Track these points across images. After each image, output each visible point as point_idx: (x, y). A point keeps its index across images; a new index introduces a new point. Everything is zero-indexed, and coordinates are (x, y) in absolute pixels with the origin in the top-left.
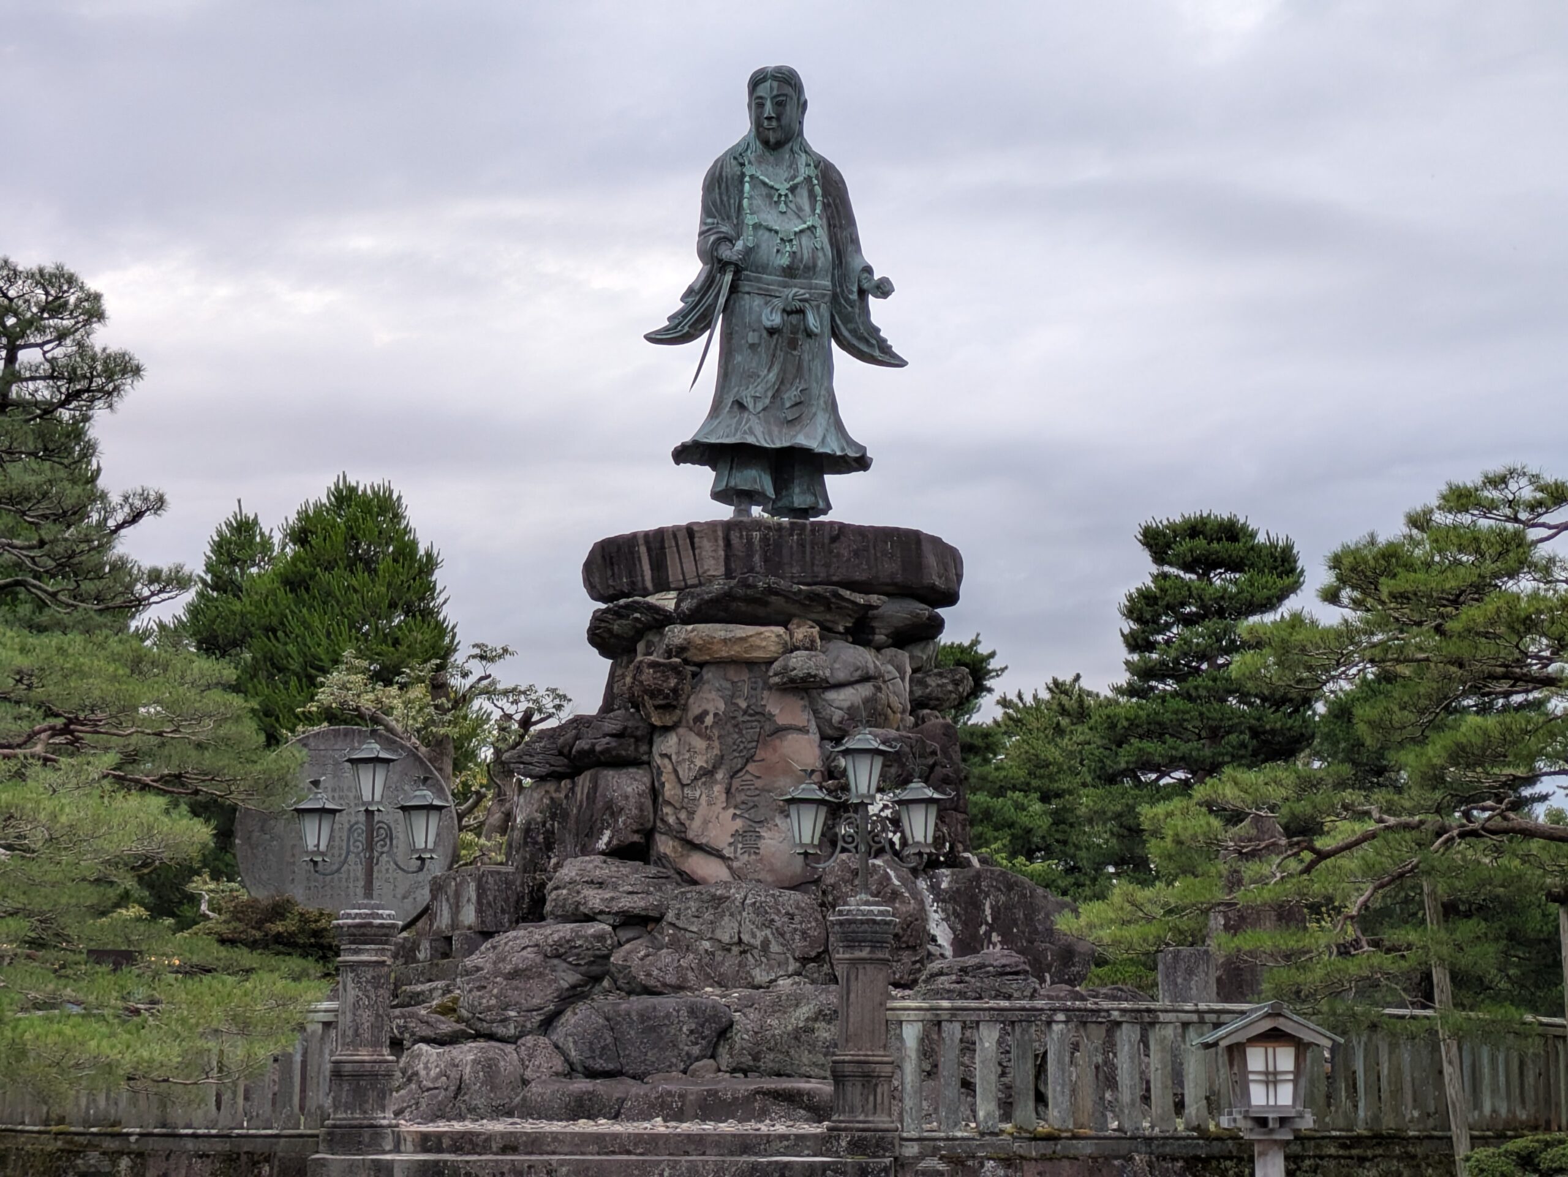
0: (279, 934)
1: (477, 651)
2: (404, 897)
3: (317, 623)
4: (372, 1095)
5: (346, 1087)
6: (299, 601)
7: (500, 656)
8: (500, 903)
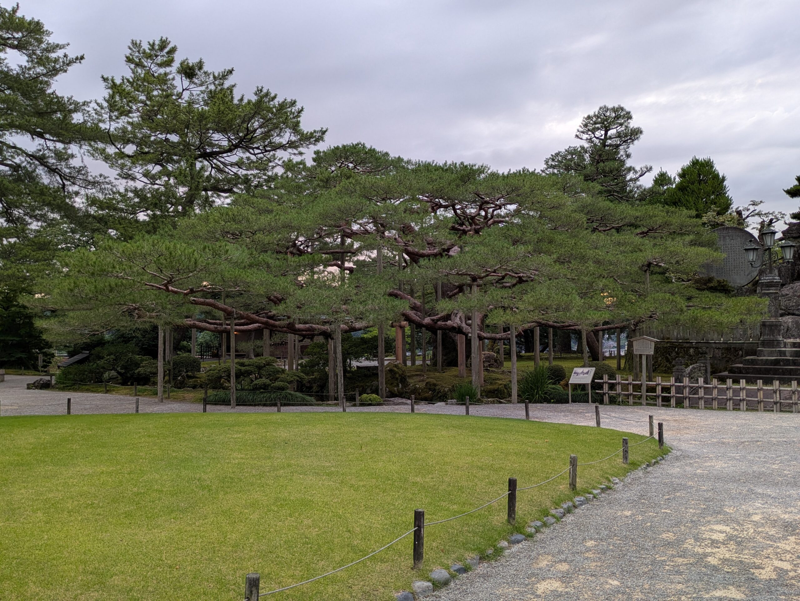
0: (712, 287)
1: (752, 203)
2: (748, 275)
3: (691, 200)
4: (776, 331)
5: (767, 329)
6: (684, 194)
7: (759, 204)
8: (786, 275)
